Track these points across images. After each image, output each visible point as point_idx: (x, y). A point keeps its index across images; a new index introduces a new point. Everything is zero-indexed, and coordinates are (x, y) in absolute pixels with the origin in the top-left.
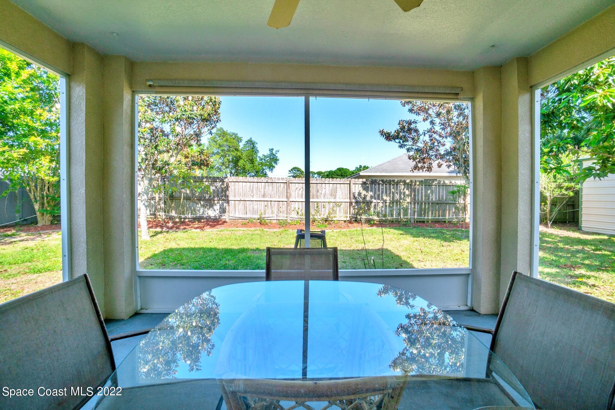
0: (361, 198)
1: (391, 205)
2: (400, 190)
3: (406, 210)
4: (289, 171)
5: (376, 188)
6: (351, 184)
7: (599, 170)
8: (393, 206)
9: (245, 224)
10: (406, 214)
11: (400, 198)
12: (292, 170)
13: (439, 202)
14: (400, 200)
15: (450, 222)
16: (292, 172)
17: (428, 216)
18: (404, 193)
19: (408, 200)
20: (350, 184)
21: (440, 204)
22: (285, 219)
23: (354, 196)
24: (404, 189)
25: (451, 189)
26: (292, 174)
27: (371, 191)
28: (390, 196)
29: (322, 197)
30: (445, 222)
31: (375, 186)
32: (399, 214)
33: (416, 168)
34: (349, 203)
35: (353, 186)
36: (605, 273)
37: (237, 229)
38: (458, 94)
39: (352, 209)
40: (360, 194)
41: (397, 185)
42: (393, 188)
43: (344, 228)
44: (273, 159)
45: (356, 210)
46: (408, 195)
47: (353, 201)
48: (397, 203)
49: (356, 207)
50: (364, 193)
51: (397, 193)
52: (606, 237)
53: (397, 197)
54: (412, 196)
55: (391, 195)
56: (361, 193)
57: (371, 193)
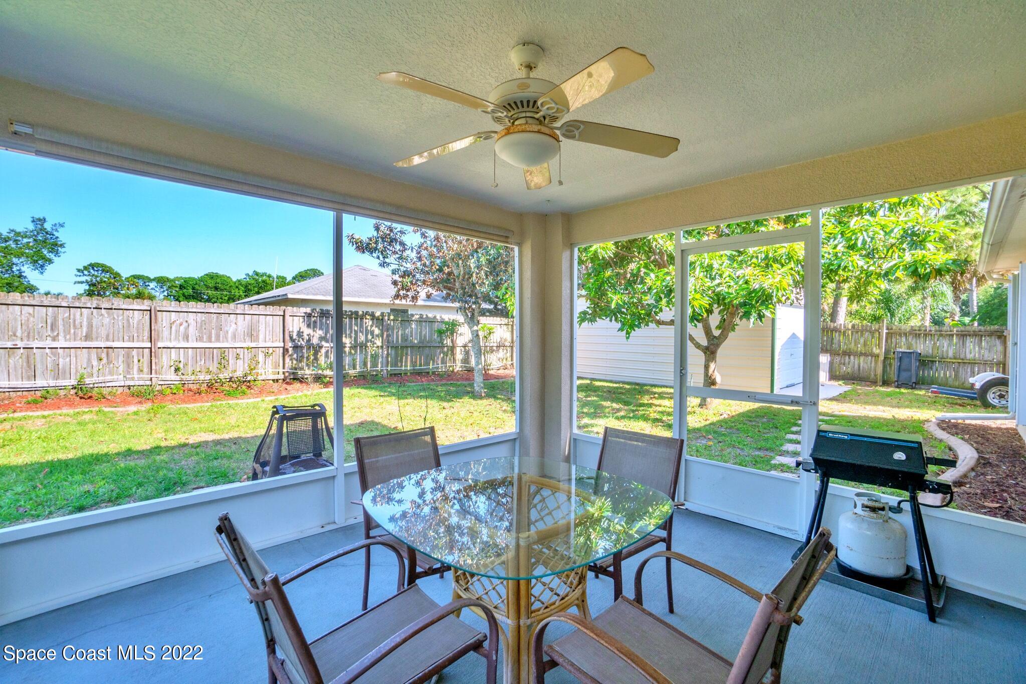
0: (303, 339)
1: (353, 352)
2: (367, 327)
3: (375, 357)
4: (79, 270)
5: (328, 325)
6: (287, 317)
7: (591, 314)
8: (356, 352)
9: (35, 402)
10: (375, 364)
11: (367, 340)
12: (85, 268)
13: (421, 345)
14: (366, 343)
15: (434, 373)
16: (86, 272)
17: (406, 366)
18: (372, 333)
19: (379, 342)
20: (284, 316)
21: (423, 347)
22: (149, 383)
23: (291, 338)
24: (372, 326)
25: (436, 326)
26: (89, 278)
27: (321, 329)
28: (351, 337)
29: (229, 339)
30: (428, 373)
31: (326, 321)
32: (365, 364)
33: (397, 296)
34: (281, 349)
35: (288, 319)
36: (601, 419)
37: (17, 415)
38: (507, 237)
39: (287, 360)
40: (300, 334)
41: (362, 319)
42: (356, 324)
43: (280, 392)
44: (44, 242)
45: (295, 362)
46: (377, 336)
47: (290, 344)
48: (361, 347)
49: (295, 356)
50: (307, 331)
51: (362, 332)
52: (588, 382)
53: (362, 338)
54: (385, 336)
55: (353, 335)
56: (303, 332)
57: (320, 333)
